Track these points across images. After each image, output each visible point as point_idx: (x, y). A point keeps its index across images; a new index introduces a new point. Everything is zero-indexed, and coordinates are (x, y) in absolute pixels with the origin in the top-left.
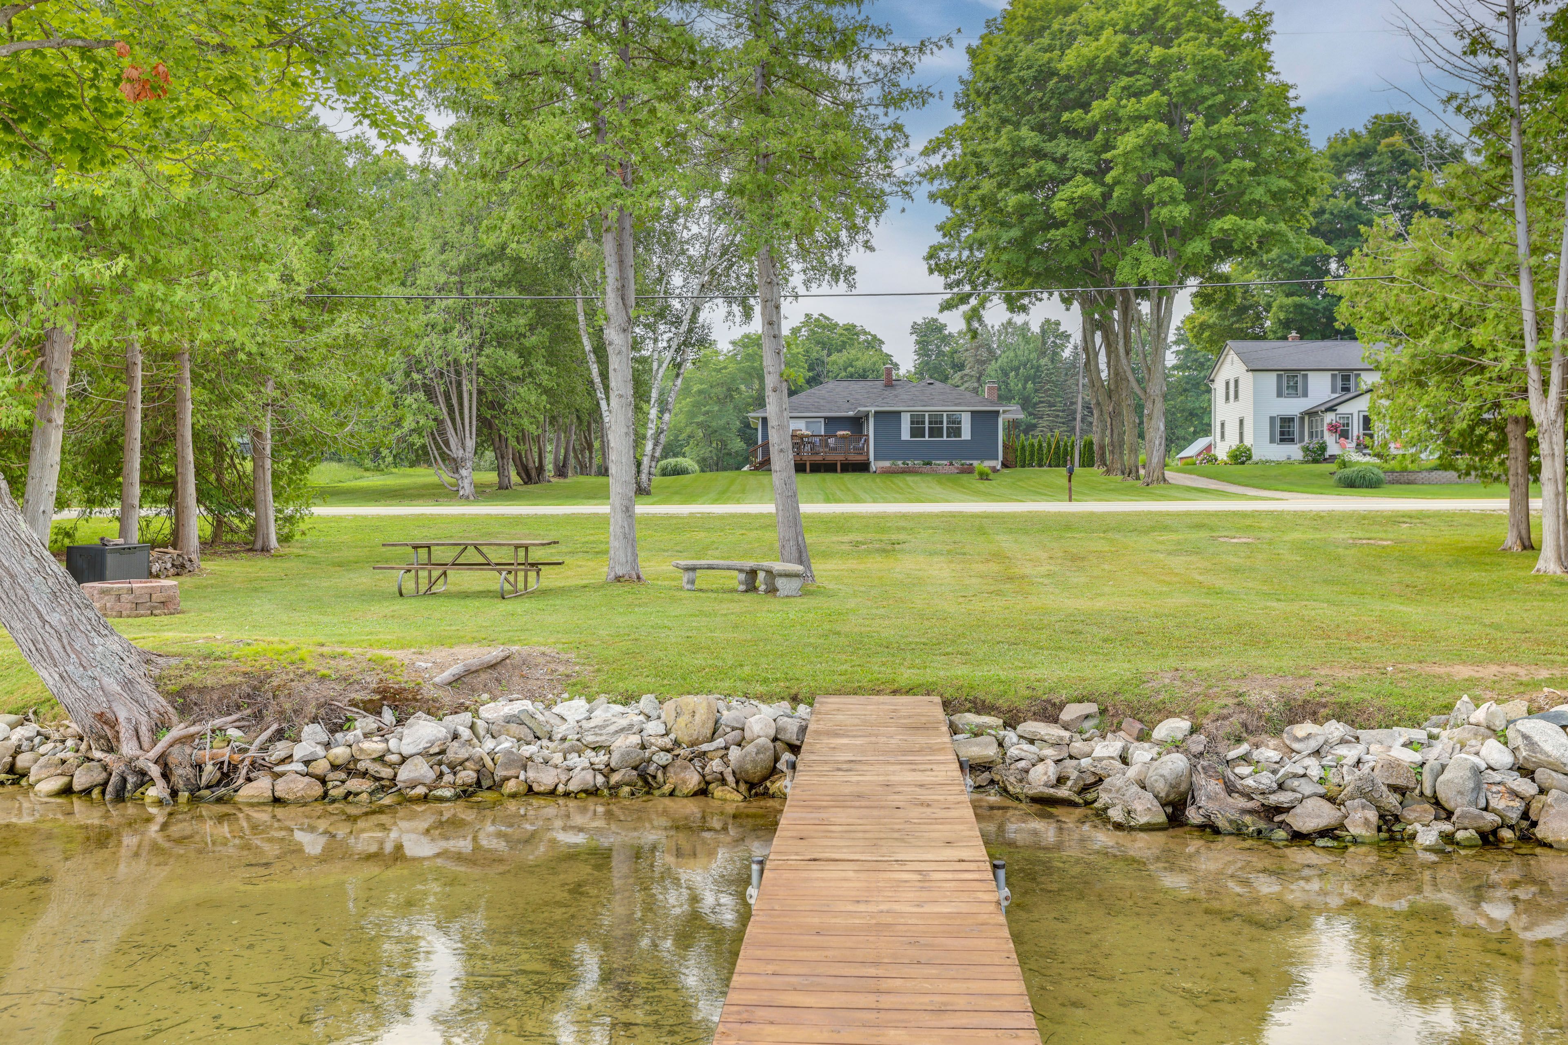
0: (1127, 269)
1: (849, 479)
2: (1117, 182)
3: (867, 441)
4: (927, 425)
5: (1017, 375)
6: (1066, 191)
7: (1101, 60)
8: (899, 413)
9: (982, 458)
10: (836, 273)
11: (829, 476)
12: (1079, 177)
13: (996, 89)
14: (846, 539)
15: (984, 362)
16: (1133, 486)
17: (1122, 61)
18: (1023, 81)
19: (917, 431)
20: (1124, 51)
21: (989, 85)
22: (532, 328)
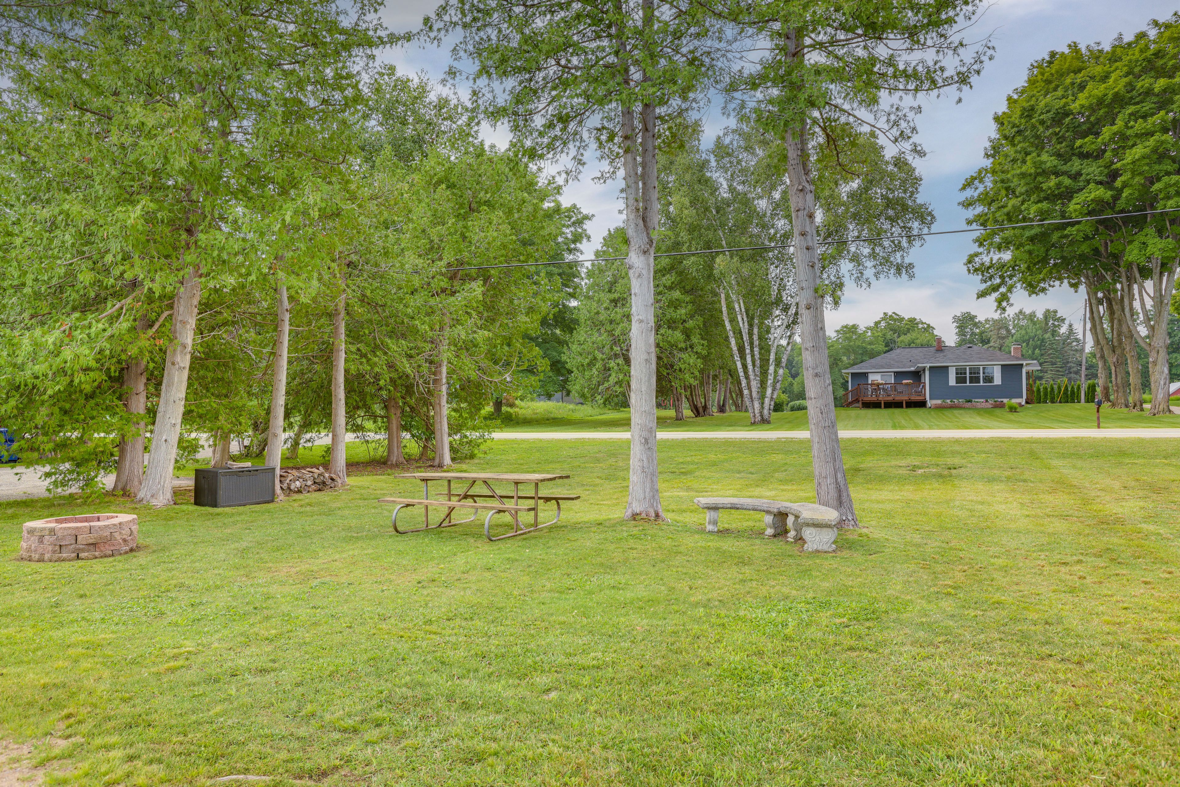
0: (1136, 252)
1: (912, 412)
2: (1125, 185)
3: (924, 387)
4: (968, 375)
5: (1028, 344)
6: (1080, 198)
7: (1110, 96)
8: (947, 367)
9: (1011, 397)
10: (899, 269)
11: (897, 411)
12: (1092, 186)
13: (1019, 132)
14: (903, 463)
15: (1004, 338)
16: (1140, 416)
17: (1129, 95)
18: (1042, 122)
19: (961, 379)
20: (1130, 87)
21: (1015, 129)
22: (692, 317)
